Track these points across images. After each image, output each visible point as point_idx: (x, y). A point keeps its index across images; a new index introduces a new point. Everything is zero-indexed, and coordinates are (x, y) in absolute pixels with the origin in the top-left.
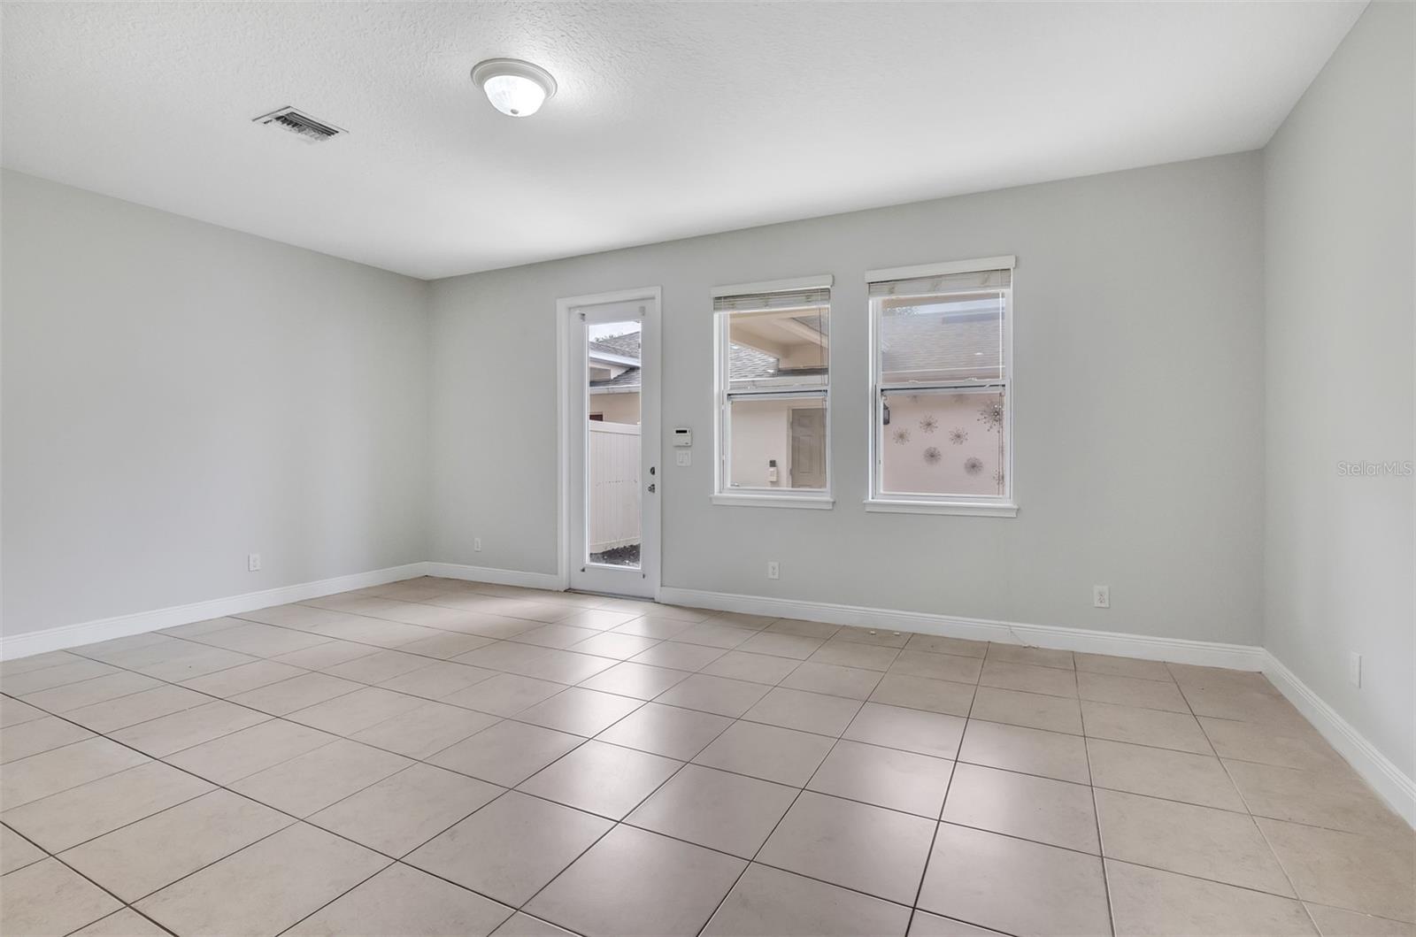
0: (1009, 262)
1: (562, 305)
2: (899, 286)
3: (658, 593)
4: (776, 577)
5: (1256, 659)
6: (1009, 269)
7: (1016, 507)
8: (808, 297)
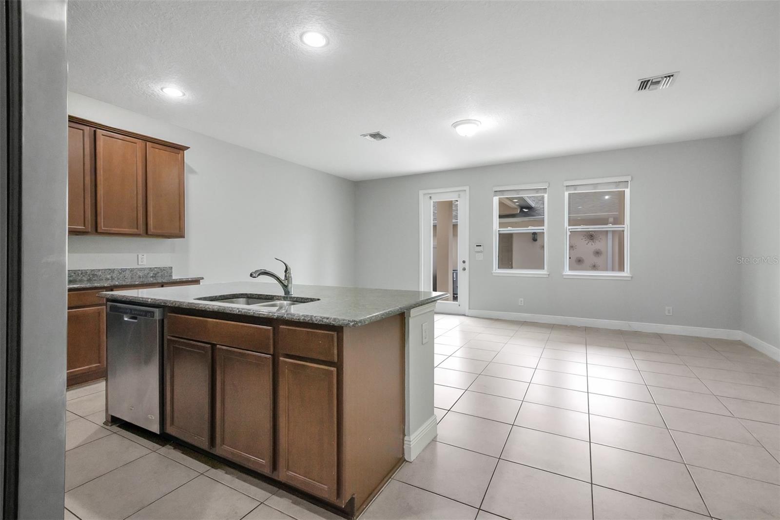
0: (628, 178)
1: (421, 193)
2: (578, 188)
3: (467, 312)
4: (523, 304)
5: (737, 335)
6: (628, 181)
7: (631, 276)
8: (538, 191)
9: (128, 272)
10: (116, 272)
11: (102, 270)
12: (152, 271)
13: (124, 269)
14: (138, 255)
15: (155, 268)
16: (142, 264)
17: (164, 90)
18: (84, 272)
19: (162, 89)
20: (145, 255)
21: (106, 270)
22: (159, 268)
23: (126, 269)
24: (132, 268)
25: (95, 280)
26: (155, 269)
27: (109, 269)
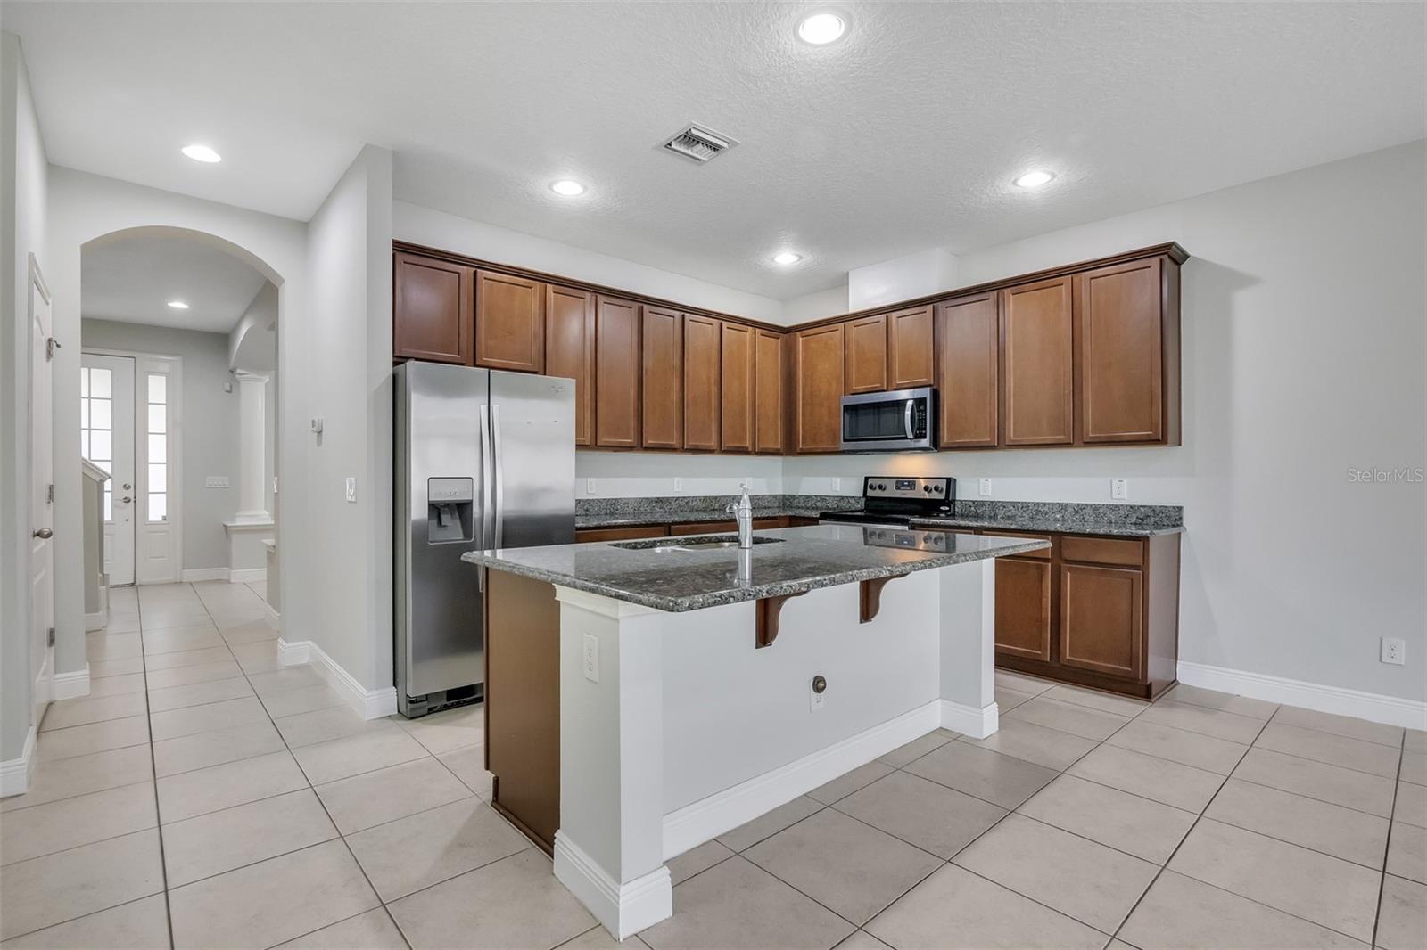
9: (1089, 511)
10: (1070, 510)
11: (1049, 504)
12: (1134, 513)
13: (1082, 504)
14: (1111, 482)
15: (1141, 506)
16: (1119, 497)
17: (1019, 183)
18: (1025, 505)
19: (1015, 183)
20: (1125, 482)
21: (1053, 504)
22: (1150, 507)
23: (1087, 505)
24: (1097, 503)
25: (1039, 519)
26: (1142, 510)
27: (1060, 504)
